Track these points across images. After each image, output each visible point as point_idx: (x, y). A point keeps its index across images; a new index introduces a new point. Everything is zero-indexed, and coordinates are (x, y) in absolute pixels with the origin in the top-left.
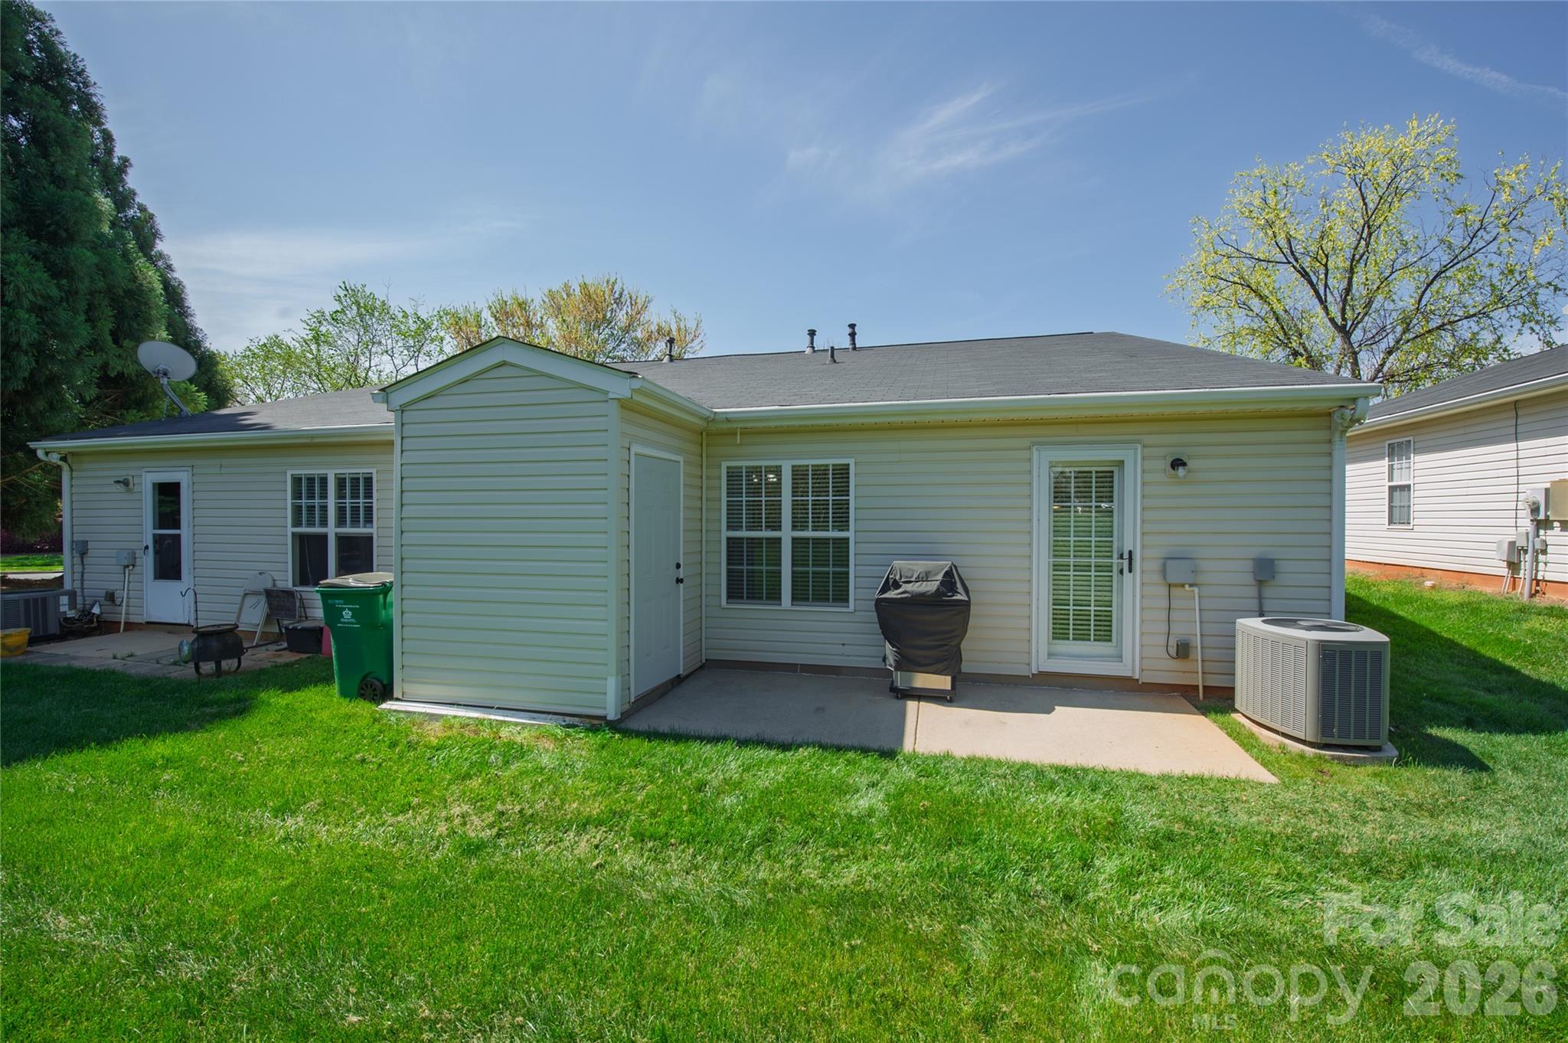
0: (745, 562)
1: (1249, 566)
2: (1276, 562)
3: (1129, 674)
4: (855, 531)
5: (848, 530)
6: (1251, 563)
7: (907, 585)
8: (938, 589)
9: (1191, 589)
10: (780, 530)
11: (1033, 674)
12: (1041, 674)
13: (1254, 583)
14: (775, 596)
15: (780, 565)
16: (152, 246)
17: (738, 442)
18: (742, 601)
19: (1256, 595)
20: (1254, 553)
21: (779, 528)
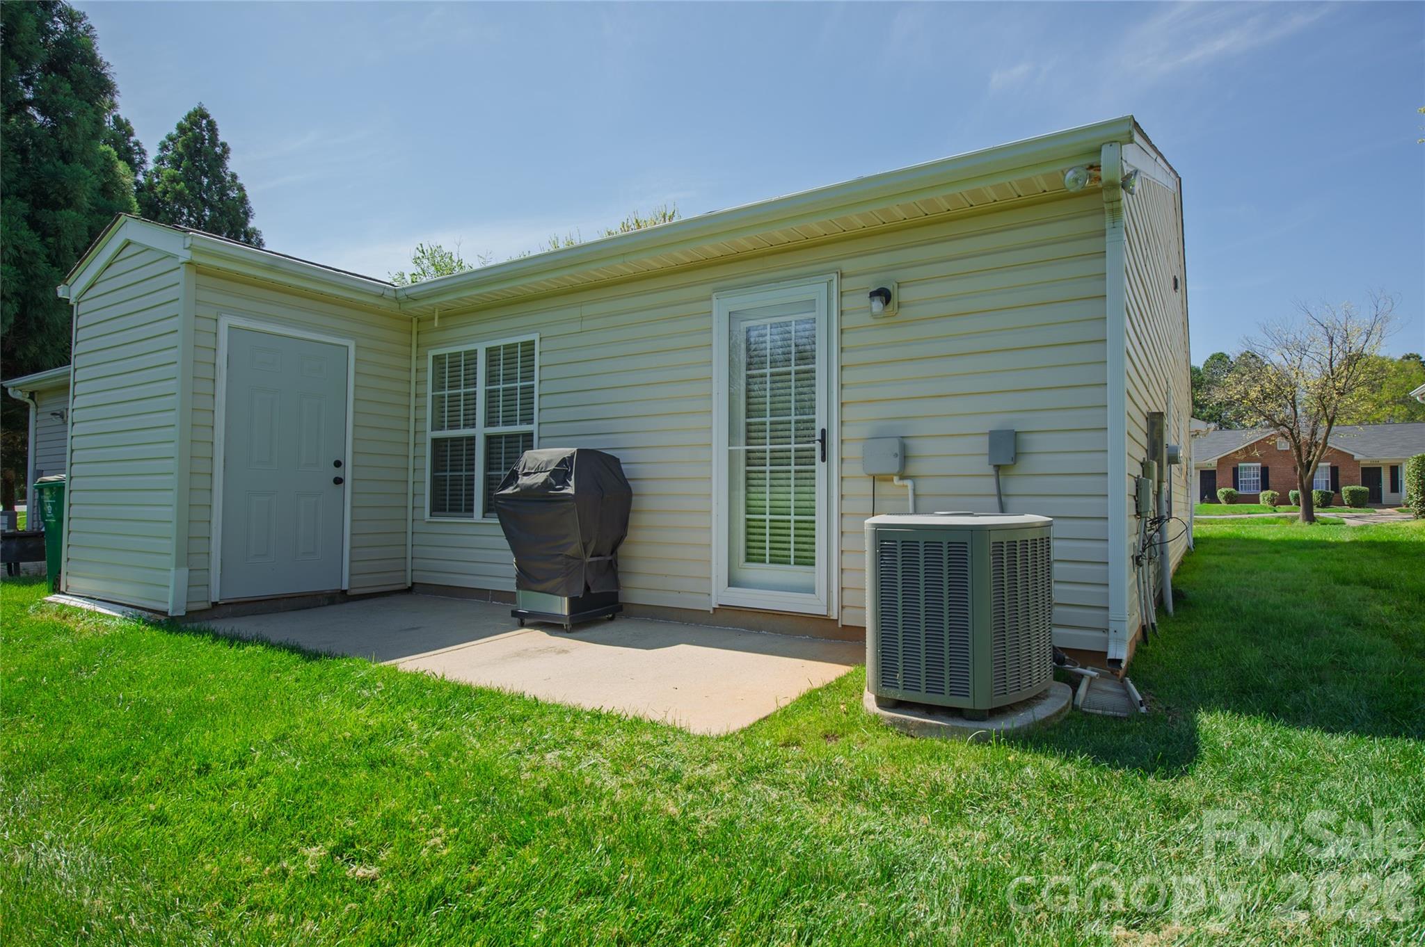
0: (448, 468)
1: (983, 444)
2: (1023, 437)
3: (822, 611)
4: (539, 424)
5: (532, 423)
6: (986, 439)
7: (525, 478)
8: (546, 480)
9: (901, 483)
10: (474, 427)
11: (714, 609)
12: (723, 608)
13: (991, 471)
14: (470, 509)
15: (473, 470)
16: (245, 223)
17: (436, 325)
18: (443, 513)
19: (995, 492)
20: (994, 423)
21: (473, 426)
